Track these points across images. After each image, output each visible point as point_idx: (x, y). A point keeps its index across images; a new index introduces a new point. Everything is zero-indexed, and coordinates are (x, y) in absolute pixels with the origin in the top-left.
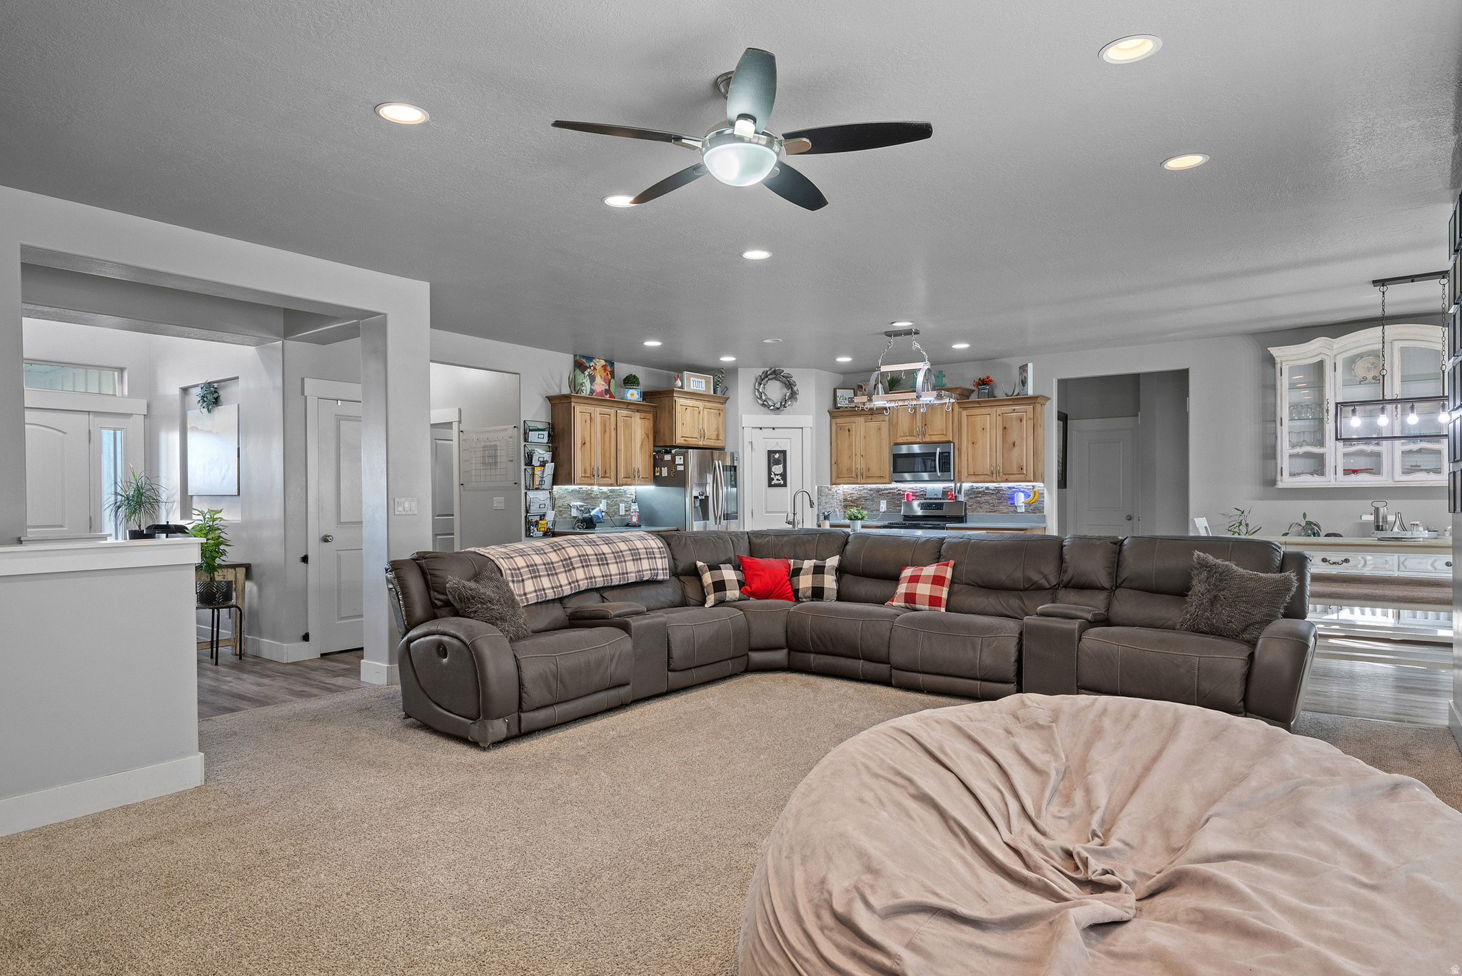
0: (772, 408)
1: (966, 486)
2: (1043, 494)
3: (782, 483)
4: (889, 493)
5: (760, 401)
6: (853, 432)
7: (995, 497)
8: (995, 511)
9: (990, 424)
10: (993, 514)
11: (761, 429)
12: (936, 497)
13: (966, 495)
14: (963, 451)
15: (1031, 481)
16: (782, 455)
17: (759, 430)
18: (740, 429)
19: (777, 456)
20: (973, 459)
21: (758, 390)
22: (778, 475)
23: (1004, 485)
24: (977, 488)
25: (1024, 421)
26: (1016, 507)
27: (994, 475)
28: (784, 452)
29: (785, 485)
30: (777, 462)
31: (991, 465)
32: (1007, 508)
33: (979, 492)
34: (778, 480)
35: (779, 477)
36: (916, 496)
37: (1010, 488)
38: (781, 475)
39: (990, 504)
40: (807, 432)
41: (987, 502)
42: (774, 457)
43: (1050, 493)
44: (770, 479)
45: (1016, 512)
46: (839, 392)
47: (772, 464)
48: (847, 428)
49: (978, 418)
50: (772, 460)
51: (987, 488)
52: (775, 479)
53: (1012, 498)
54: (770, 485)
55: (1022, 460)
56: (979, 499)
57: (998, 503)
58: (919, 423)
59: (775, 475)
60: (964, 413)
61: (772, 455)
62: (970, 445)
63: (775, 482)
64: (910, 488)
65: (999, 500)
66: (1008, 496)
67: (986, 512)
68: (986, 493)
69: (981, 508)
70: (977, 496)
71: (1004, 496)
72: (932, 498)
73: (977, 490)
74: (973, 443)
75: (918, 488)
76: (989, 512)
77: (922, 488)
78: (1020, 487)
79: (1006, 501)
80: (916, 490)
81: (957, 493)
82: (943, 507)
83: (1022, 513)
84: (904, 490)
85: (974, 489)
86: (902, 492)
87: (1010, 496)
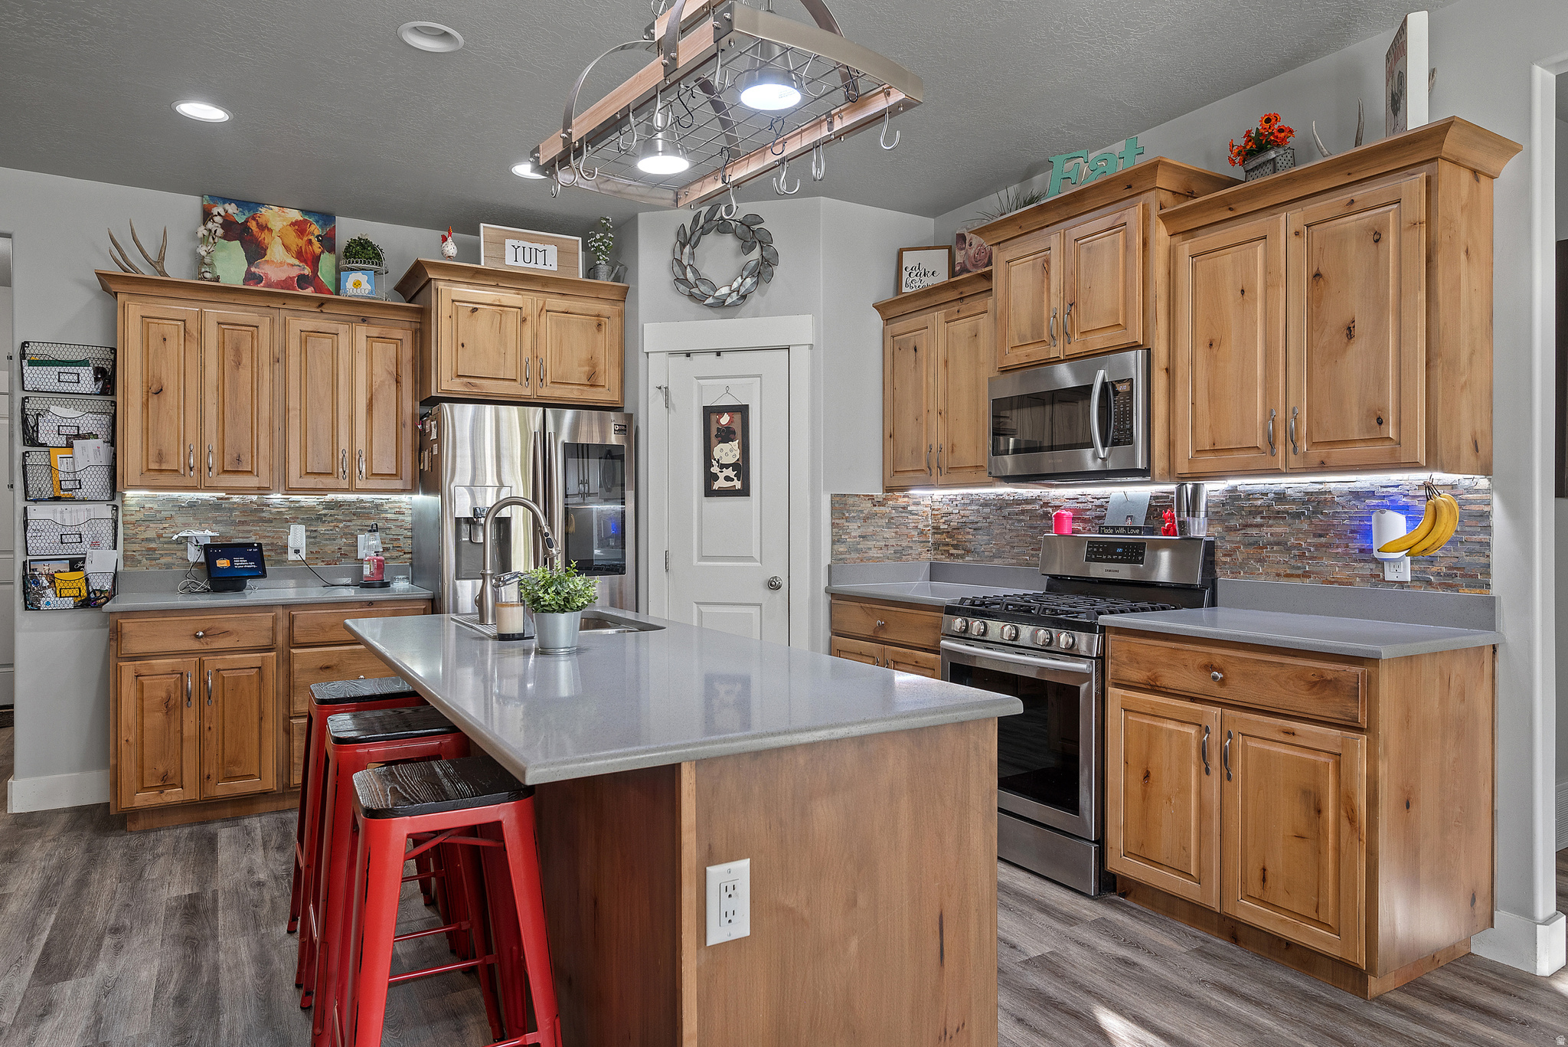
0: (710, 301)
1: (1213, 489)
2: (1485, 516)
3: (738, 485)
4: (1023, 512)
5: (682, 288)
6: (922, 352)
7: (1305, 526)
8: (1306, 575)
9: (1267, 272)
10: (1297, 582)
11: (688, 355)
12: (1129, 523)
13: (1213, 518)
14: (1179, 374)
15: (1415, 466)
16: (738, 417)
17: (683, 358)
18: (642, 359)
19: (725, 420)
20: (1212, 398)
21: (680, 262)
22: (727, 466)
23: (1335, 483)
24: (1249, 496)
25: (1391, 239)
26: (1380, 563)
27: (1280, 449)
28: (743, 410)
29: (745, 492)
30: (726, 435)
31: (1270, 416)
32: (1346, 566)
33: (1255, 512)
34: (727, 479)
35: (730, 473)
36: (1085, 521)
37: (1357, 495)
38: (735, 466)
39: (1289, 549)
40: (801, 358)
41: (1280, 543)
42: (718, 422)
43: (1519, 512)
44: (710, 478)
45: (1378, 579)
46: (909, 259)
47: (714, 440)
48: (911, 345)
49: (1227, 259)
50: (714, 432)
51: (1281, 497)
52: (721, 476)
53: (1367, 533)
54: (709, 492)
55: (1380, 383)
56: (1254, 531)
57: (1317, 546)
58: (1056, 302)
59: (722, 466)
60: (1185, 248)
61: (714, 417)
62: (1202, 353)
63: (716, 486)
64: (1070, 499)
65: (1320, 536)
66: (1350, 518)
67: (1278, 575)
68: (1278, 512)
69: (1261, 561)
70: (1250, 521)
71: (1335, 522)
72: (1118, 528)
73: (1249, 500)
74: (1211, 345)
75: (1089, 498)
76: (1288, 576)
77: (1098, 499)
78: (1395, 490)
79: (1342, 542)
80: (1083, 505)
81: (1186, 513)
82: (1143, 554)
83: (1402, 584)
84: (1057, 503)
85: (1238, 498)
86: (1050, 510)
87: (1357, 523)
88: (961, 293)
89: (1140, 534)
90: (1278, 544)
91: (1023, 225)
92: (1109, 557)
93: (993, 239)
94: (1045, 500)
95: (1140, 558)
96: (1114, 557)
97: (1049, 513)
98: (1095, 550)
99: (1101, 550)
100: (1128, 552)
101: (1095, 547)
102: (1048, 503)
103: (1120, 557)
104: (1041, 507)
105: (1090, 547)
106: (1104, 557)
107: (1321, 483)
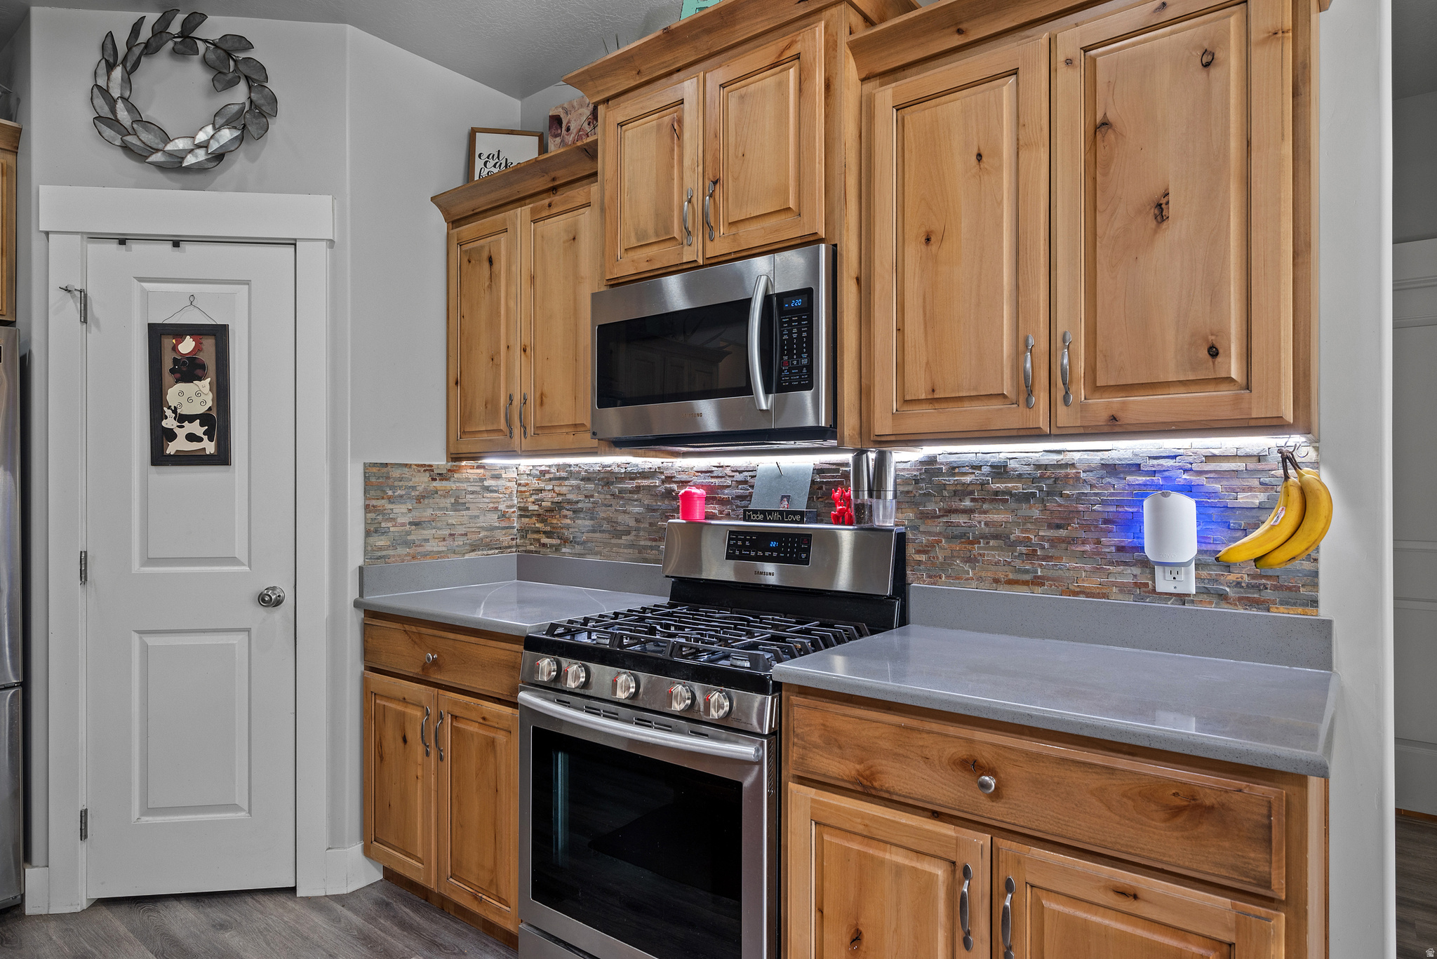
0: (157, 157)
1: (904, 458)
3: (210, 447)
4: (638, 489)
5: (108, 132)
6: (501, 264)
7: (1036, 513)
8: (1037, 582)
9: (1018, 123)
10: (1022, 592)
11: (122, 242)
12: (784, 506)
13: (903, 499)
14: (878, 286)
15: (1274, 426)
16: (209, 344)
17: (114, 246)
18: (37, 243)
19: (187, 346)
20: (929, 321)
21: (105, 92)
22: (191, 418)
23: (1081, 451)
24: (953, 469)
26: (1147, 565)
27: (1041, 399)
28: (219, 333)
29: (222, 458)
30: (189, 370)
31: (1022, 347)
32: (1098, 570)
33: (962, 492)
34: (191, 437)
35: (196, 428)
36: (722, 502)
37: (1112, 469)
38: (205, 419)
39: (1012, 545)
40: (314, 258)
41: (999, 536)
42: (175, 348)
44: (160, 436)
45: (1146, 590)
46: (485, 144)
47: (167, 377)
48: (485, 255)
49: (953, 107)
50: (168, 364)
51: (1000, 470)
52: (181, 433)
53: (1132, 523)
54: (159, 457)
55: (1215, 294)
56: (961, 519)
57: (1054, 542)
58: (693, 181)
59: (182, 419)
60: (886, 96)
61: (168, 342)
62: (913, 251)
64: (702, 472)
65: (1058, 527)
66: (1103, 503)
67: (996, 581)
68: (996, 493)
69: (971, 560)
70: (955, 504)
71: (1081, 507)
72: (770, 512)
73: (954, 475)
74: (928, 240)
75: (728, 471)
76: (1011, 582)
77: (740, 472)
78: (1170, 463)
79: (1090, 535)
80: (720, 480)
81: (866, 493)
82: (807, 551)
83: (1182, 598)
84: (684, 477)
85: (939, 472)
86: (675, 486)
87: (1113, 509)
88: (554, 179)
89: (801, 522)
90: (996, 537)
91: (643, 68)
92: (760, 553)
93: (598, 92)
94: (668, 473)
95: (804, 556)
96: (767, 554)
97: (674, 491)
98: (740, 543)
99: (747, 543)
100: (786, 547)
101: (740, 540)
102: (672, 477)
103: (775, 554)
104: (663, 482)
105: (733, 539)
106: (753, 554)
107: (1059, 452)
